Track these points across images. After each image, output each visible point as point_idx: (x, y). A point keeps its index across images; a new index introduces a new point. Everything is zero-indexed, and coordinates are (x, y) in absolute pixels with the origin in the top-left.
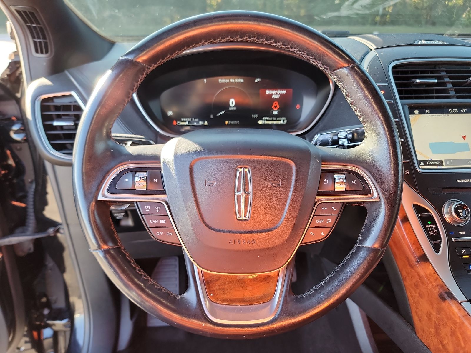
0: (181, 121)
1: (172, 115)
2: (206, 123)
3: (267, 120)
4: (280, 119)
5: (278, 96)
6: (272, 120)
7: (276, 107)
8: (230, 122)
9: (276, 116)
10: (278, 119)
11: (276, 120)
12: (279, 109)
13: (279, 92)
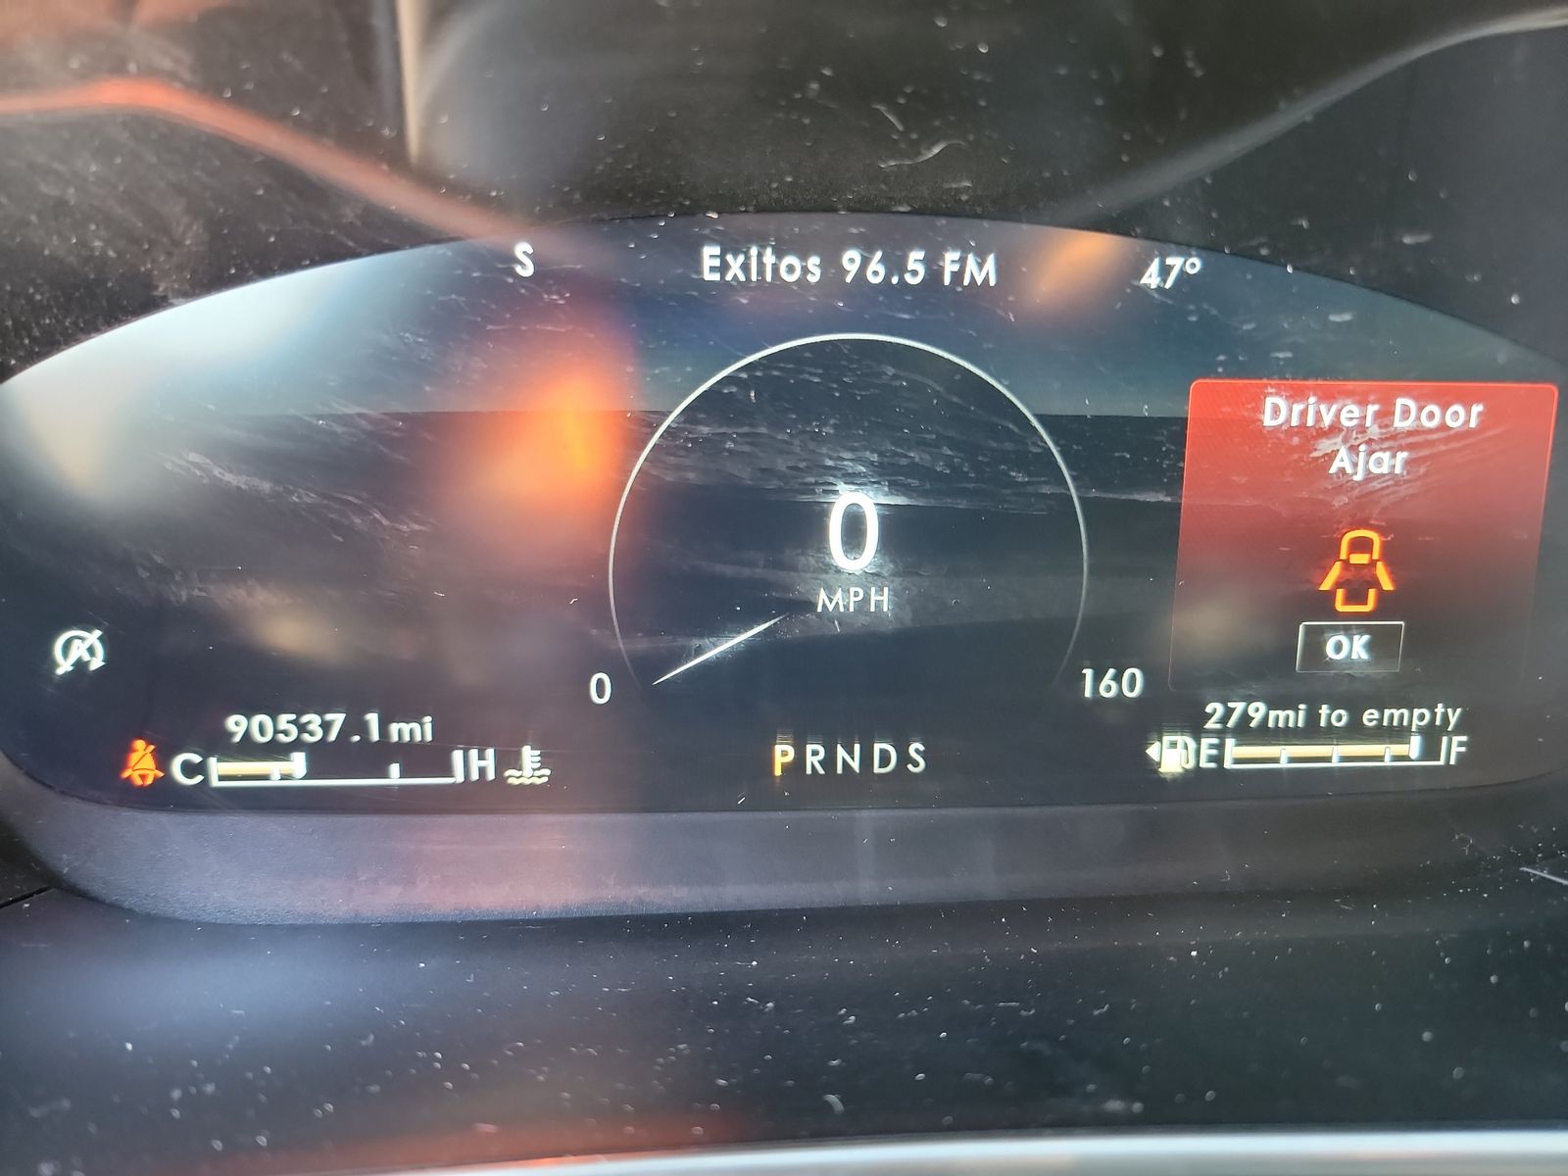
0: (222, 746)
1: (97, 663)
2: (530, 768)
3: (1245, 732)
4: (1394, 714)
5: (1389, 463)
6: (1311, 732)
7: (1357, 585)
8: (814, 755)
9: (1354, 693)
10: (1369, 717)
11: (1354, 732)
12: (1388, 605)
13: (1411, 413)
